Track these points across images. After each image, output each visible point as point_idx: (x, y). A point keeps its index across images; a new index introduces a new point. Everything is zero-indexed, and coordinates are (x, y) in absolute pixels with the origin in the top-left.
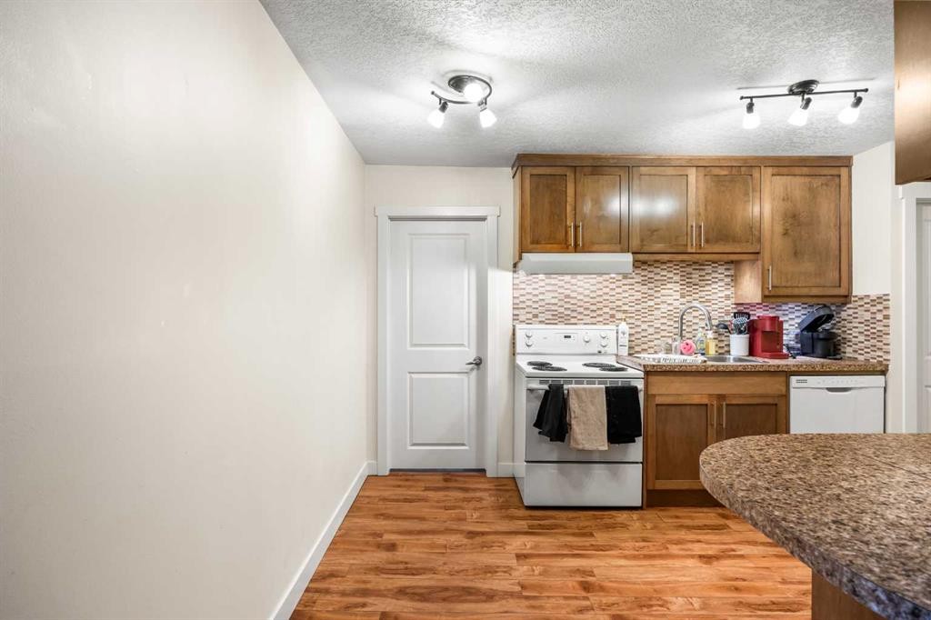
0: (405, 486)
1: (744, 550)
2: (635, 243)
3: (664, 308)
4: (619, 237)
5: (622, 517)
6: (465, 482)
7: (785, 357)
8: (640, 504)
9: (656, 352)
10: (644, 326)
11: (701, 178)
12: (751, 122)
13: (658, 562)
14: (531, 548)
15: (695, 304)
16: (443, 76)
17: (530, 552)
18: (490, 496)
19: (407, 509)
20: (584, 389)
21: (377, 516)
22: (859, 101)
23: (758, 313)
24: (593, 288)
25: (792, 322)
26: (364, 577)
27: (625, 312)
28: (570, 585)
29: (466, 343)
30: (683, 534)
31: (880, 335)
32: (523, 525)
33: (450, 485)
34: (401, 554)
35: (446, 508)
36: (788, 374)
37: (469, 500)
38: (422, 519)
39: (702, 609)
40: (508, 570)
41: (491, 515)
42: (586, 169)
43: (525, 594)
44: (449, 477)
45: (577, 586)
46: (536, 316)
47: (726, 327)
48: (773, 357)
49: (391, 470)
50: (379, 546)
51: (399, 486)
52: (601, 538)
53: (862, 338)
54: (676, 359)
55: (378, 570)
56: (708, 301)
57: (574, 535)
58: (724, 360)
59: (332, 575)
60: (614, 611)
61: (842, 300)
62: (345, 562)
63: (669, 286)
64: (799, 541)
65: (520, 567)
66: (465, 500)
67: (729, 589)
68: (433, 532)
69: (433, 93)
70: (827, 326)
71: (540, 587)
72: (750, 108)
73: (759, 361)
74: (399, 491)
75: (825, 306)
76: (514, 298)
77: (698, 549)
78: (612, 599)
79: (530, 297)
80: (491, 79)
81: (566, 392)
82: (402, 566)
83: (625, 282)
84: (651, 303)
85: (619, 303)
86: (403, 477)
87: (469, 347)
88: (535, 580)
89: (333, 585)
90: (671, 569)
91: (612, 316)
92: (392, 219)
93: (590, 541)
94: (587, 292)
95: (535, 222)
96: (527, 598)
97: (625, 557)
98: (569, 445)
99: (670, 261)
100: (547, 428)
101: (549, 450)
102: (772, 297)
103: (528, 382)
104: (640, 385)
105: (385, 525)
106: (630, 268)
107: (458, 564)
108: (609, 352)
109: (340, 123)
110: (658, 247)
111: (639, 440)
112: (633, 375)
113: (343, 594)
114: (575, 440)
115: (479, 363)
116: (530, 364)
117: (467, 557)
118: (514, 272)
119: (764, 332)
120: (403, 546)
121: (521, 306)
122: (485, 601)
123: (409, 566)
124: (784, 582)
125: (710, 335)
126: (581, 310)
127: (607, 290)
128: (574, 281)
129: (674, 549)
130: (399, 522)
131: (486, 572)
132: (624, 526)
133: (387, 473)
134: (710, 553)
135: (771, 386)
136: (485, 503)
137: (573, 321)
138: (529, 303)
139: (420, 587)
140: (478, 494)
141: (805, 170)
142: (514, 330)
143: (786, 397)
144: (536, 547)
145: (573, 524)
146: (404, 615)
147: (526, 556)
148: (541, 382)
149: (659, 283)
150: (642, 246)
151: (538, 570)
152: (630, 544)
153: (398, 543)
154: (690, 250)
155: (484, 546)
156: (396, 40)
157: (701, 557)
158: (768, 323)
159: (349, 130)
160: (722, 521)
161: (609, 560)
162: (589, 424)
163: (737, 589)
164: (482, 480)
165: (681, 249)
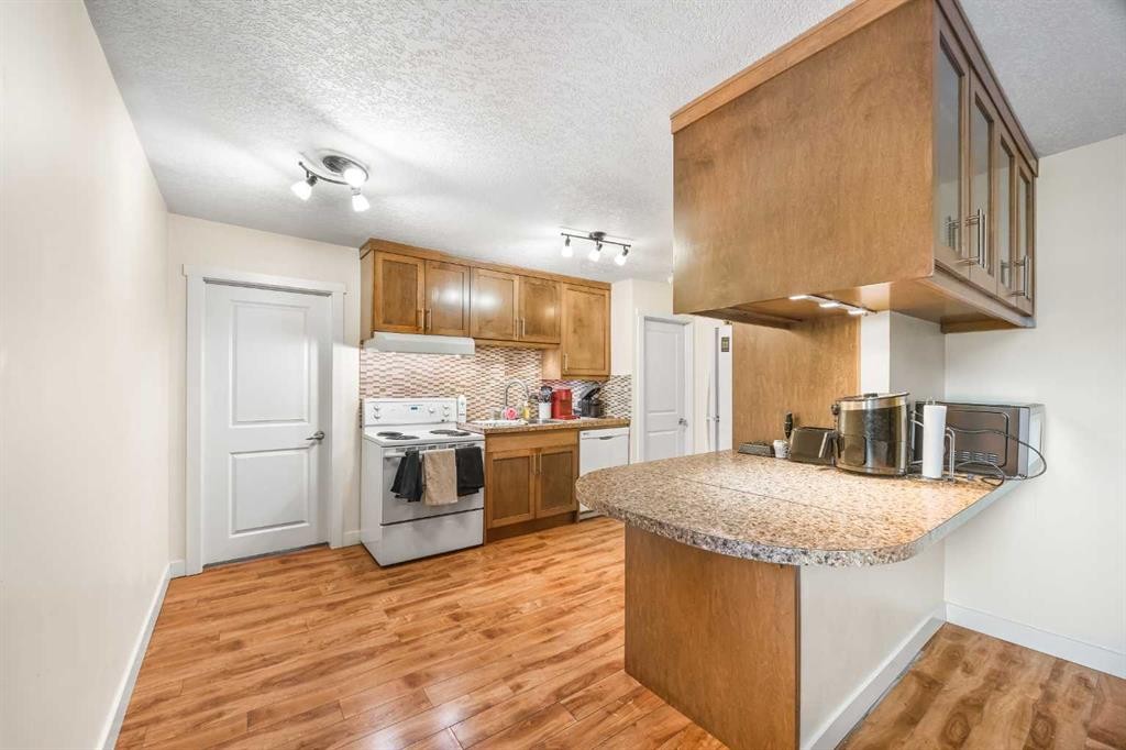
0: (230, 579)
1: (559, 557)
2: (475, 329)
3: (493, 383)
4: (461, 324)
5: (469, 555)
6: (308, 559)
7: (574, 418)
8: (481, 542)
9: (487, 419)
10: (478, 398)
11: (523, 285)
12: (567, 252)
13: (505, 582)
14: (399, 601)
15: (516, 380)
16: (316, 151)
17: (397, 604)
18: (341, 566)
19: (245, 601)
20: (437, 453)
21: (201, 619)
22: (626, 252)
23: (556, 388)
24: (437, 366)
25: (578, 393)
26: (208, 687)
27: (463, 386)
28: (442, 620)
29: (305, 418)
30: (517, 557)
31: (626, 401)
32: (382, 584)
33: (287, 566)
34: (251, 649)
35: (293, 589)
36: (578, 429)
37: (319, 575)
38: (268, 607)
39: (543, 605)
40: (382, 626)
41: (346, 583)
42: (434, 263)
43: (404, 641)
44: (285, 559)
45: (448, 619)
46: (383, 390)
47: (536, 398)
48: (567, 419)
49: (205, 567)
50: (218, 650)
51: (222, 581)
52: (456, 576)
53: (616, 403)
54: (504, 423)
55: (226, 673)
56: (524, 378)
57: (434, 579)
58: (535, 422)
59: (158, 700)
60: (484, 628)
61: (604, 378)
62: (170, 681)
63: (497, 365)
64: (660, 524)
65: (392, 620)
66: (312, 576)
67: (556, 586)
68: (285, 616)
69: (301, 164)
70: (596, 396)
71: (417, 631)
72: (568, 242)
73: (560, 422)
74: (224, 586)
75: (596, 383)
76: (361, 373)
77: (530, 565)
78: (479, 620)
79: (377, 372)
80: (368, 168)
81: (421, 457)
82: (257, 660)
83: (463, 361)
84: (484, 379)
85: (459, 379)
86: (224, 571)
87: (309, 422)
88: (410, 626)
89: (165, 709)
90: (515, 585)
91: (453, 390)
92: (207, 281)
93: (449, 581)
94: (431, 369)
95: (387, 304)
96: (407, 643)
97: (480, 585)
98: (424, 502)
99: (498, 347)
100: (405, 491)
101: (406, 510)
102: (567, 376)
103: (385, 451)
104: (482, 445)
105: (218, 626)
106: (472, 350)
107: (326, 637)
108: (451, 420)
109: (148, 159)
110: (491, 335)
111: (482, 490)
112: (477, 438)
113: (185, 713)
114: (430, 498)
115: (320, 438)
116: (381, 434)
117: (333, 628)
118: (362, 348)
119: (561, 401)
120: (251, 640)
121: (368, 380)
122: (365, 661)
123: (267, 657)
124: (587, 572)
125: (526, 404)
126: (426, 384)
127: (447, 368)
128: (419, 359)
129: (514, 570)
130: (237, 618)
131: (360, 635)
132: (473, 562)
133: (201, 571)
134: (539, 565)
135: (567, 439)
136: (337, 574)
137: (418, 394)
138: (377, 378)
139: (285, 674)
140: (326, 567)
141: (586, 289)
142: (361, 404)
143: (578, 445)
144: (401, 599)
145: (429, 571)
146: (277, 705)
147: (394, 610)
148: (398, 451)
149: (488, 364)
150: (480, 333)
151: (409, 618)
152: (480, 575)
153: (243, 638)
154: (515, 339)
155: (348, 612)
156: (273, 102)
157: (534, 570)
158: (564, 394)
159: (157, 170)
160: (541, 542)
161: (468, 591)
162: (441, 483)
163: (561, 585)
164: (327, 553)
165: (509, 338)
